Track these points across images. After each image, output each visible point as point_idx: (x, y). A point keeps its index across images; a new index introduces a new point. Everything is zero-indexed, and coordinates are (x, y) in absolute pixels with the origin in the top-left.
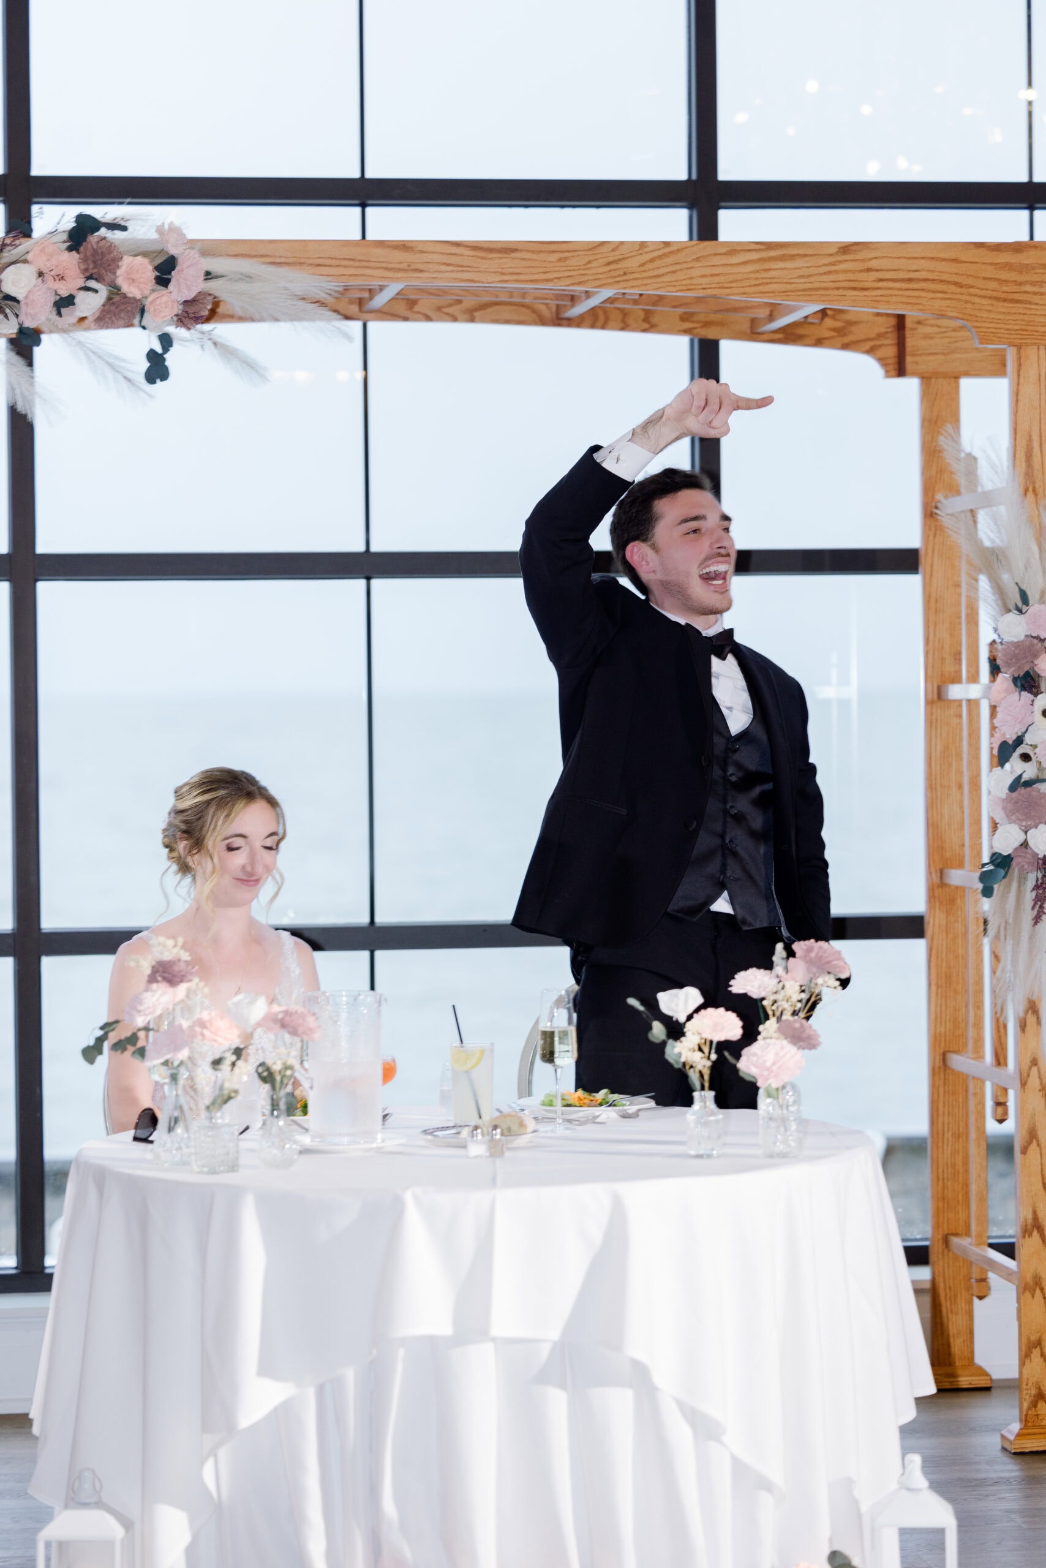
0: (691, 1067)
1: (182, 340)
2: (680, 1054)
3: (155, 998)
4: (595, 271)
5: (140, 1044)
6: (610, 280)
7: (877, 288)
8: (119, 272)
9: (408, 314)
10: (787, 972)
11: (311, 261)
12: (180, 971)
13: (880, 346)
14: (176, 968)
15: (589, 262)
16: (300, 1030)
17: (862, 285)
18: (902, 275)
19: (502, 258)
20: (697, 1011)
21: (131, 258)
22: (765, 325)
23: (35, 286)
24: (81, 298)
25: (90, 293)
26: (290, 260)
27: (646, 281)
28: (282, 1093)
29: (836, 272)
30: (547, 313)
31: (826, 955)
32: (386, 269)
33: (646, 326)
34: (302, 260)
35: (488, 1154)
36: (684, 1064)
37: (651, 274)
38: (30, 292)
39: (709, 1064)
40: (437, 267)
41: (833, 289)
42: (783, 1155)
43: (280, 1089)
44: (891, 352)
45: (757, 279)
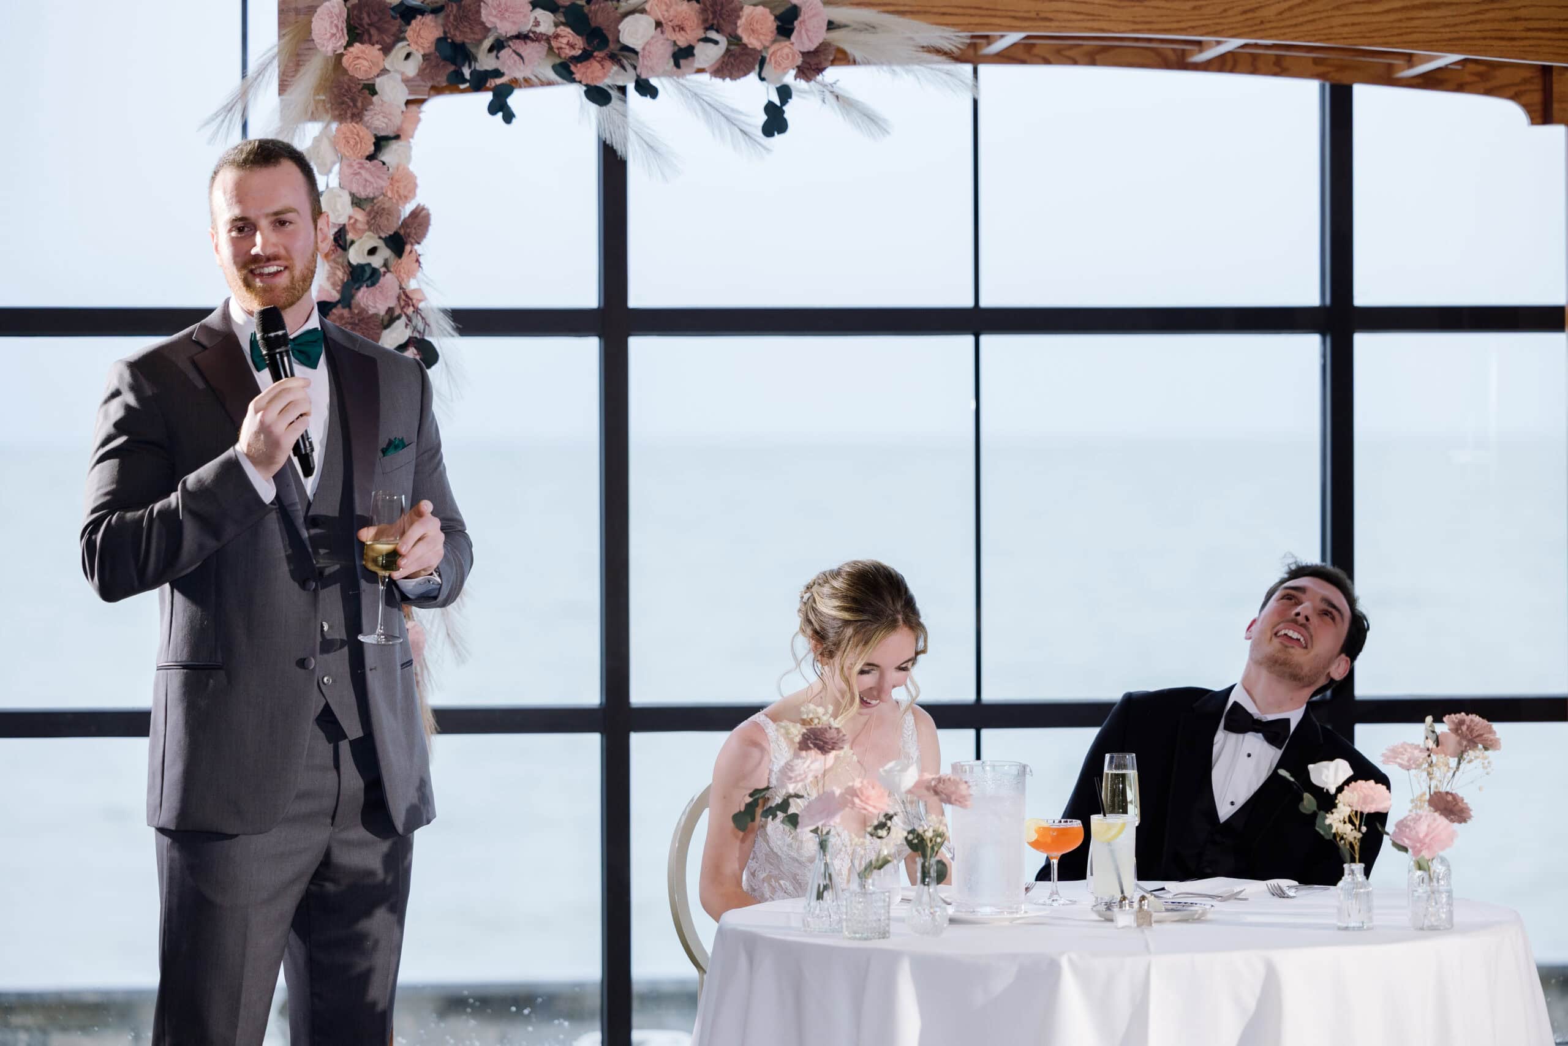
0: (1342, 838)
1: (801, 92)
2: (1330, 826)
3: (806, 766)
4: (1230, 20)
5: (792, 810)
6: (1247, 30)
7: (1527, 38)
8: (739, 23)
9: (1025, 57)
10: (1438, 745)
11: (935, 10)
12: (832, 739)
13: (1525, 91)
14: (828, 736)
15: (1225, 11)
16: (953, 798)
17: (1509, 35)
18: (1553, 25)
19: (1134, 6)
20: (1347, 782)
21: (752, 7)
22: (1403, 70)
23: (652, 38)
24: (700, 49)
25: (711, 45)
26: (915, 9)
27: (1283, 31)
28: (933, 861)
29: (1483, 21)
30: (1172, 57)
31: (1476, 728)
32: (1014, 17)
33: (1278, 70)
34: (928, 9)
35: (1136, 925)
36: (1335, 835)
37: (1288, 23)
38: (648, 43)
39: (1359, 835)
40: (1066, 16)
41: (1479, 39)
42: (1433, 928)
43: (931, 857)
44: (1537, 98)
45: (1400, 28)
